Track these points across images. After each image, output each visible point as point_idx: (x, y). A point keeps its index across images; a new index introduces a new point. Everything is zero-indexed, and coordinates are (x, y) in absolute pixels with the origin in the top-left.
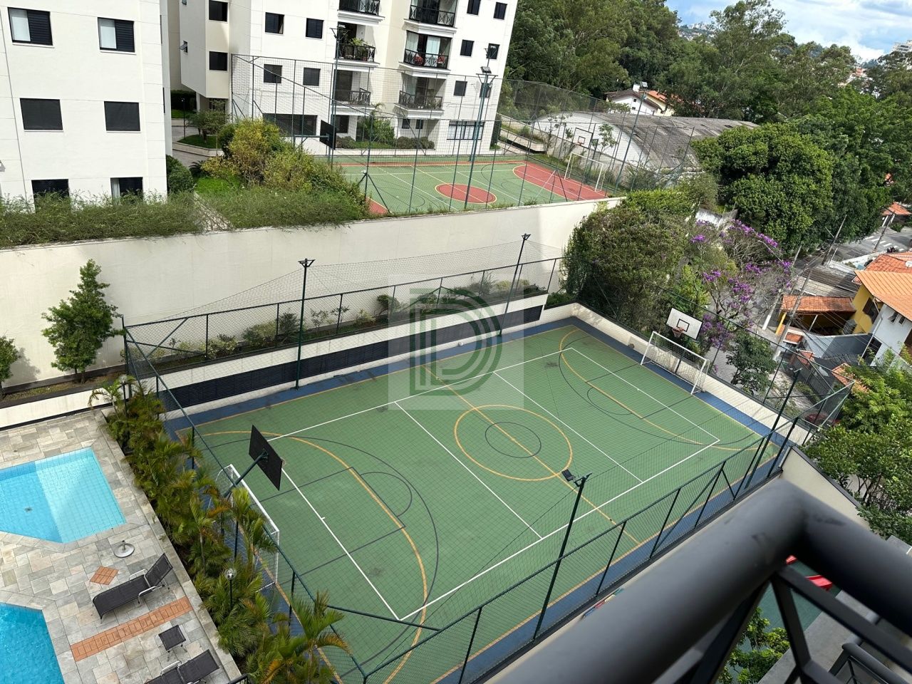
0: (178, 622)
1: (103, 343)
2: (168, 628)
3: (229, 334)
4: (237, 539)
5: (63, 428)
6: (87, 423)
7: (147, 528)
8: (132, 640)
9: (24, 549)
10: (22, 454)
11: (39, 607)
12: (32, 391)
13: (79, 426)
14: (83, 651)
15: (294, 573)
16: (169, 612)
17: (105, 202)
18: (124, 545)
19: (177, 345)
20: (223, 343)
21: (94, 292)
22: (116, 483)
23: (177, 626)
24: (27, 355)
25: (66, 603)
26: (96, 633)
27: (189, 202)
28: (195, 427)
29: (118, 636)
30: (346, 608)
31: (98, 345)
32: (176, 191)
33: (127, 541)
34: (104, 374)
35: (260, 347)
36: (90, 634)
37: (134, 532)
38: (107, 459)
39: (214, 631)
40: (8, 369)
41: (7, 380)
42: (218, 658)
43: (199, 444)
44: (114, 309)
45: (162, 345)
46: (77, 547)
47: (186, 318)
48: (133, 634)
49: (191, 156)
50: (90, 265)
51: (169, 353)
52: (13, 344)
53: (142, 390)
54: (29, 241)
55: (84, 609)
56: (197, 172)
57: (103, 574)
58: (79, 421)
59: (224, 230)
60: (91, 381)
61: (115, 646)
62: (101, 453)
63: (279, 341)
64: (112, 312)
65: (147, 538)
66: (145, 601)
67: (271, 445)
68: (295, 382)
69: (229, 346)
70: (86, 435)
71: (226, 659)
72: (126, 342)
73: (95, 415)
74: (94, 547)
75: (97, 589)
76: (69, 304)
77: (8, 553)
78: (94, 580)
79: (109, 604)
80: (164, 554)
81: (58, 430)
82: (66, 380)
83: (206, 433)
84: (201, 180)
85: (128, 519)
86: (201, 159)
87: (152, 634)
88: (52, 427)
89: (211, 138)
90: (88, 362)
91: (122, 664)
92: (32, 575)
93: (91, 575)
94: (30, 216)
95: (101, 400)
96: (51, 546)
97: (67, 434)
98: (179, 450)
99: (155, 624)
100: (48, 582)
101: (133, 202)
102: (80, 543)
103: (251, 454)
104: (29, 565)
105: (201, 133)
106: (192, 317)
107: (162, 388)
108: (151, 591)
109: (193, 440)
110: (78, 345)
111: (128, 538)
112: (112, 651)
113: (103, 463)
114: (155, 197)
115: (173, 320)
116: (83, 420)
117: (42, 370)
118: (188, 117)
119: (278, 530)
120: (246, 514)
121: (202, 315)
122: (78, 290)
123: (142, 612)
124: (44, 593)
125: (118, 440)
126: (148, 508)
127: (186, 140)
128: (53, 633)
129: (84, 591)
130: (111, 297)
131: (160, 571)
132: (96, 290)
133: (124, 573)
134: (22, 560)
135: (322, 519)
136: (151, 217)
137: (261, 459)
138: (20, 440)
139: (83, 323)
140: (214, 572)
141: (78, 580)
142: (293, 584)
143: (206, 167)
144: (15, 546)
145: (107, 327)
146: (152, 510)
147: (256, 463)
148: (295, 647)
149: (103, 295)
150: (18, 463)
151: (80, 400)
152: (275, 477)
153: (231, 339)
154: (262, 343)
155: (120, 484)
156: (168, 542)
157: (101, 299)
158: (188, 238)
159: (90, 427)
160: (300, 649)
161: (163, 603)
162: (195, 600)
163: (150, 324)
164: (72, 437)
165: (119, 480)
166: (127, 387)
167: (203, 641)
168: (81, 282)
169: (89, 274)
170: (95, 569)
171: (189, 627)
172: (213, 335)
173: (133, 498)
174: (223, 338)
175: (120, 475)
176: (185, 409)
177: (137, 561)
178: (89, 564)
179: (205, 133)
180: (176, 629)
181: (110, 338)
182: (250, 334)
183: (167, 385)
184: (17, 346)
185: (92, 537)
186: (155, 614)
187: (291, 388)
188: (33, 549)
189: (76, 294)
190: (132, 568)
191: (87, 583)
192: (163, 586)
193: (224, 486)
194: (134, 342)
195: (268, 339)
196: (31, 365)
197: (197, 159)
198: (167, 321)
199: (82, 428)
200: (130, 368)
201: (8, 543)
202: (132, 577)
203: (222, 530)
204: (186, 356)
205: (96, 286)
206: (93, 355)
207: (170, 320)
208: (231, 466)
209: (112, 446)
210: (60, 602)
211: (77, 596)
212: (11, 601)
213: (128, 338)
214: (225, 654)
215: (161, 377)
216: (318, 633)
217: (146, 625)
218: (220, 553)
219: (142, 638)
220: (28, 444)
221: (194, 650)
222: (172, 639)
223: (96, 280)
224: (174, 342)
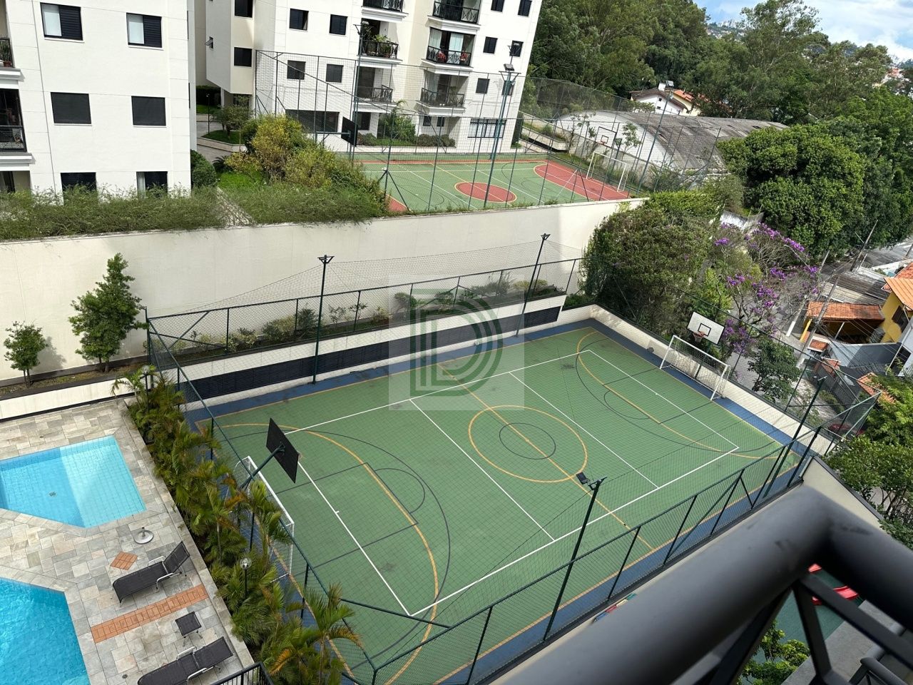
0: (194, 608)
1: (127, 334)
2: (185, 614)
3: (250, 329)
4: (252, 530)
5: (88, 415)
6: (110, 412)
7: (166, 516)
8: (150, 624)
9: (48, 532)
10: (48, 440)
11: (61, 589)
12: (58, 379)
13: (103, 414)
14: (102, 633)
15: (308, 565)
16: (186, 599)
17: (131, 195)
18: (144, 532)
19: (198, 338)
20: (243, 336)
21: (119, 284)
22: (137, 471)
23: (193, 613)
24: (54, 343)
25: (88, 586)
26: (115, 616)
27: (212, 197)
28: (215, 418)
29: (136, 620)
30: (358, 602)
31: (123, 336)
32: (199, 185)
33: (146, 528)
34: (127, 364)
35: (279, 341)
36: (110, 617)
37: (154, 519)
38: (128, 447)
39: (228, 618)
40: (35, 357)
41: (34, 368)
42: (232, 645)
43: (218, 436)
44: (138, 300)
45: (184, 337)
46: (99, 532)
47: (208, 312)
48: (150, 619)
49: (214, 151)
50: (117, 258)
51: (190, 345)
52: (40, 333)
53: (163, 380)
54: (56, 232)
55: (104, 592)
56: (221, 167)
57: (122, 559)
58: (102, 409)
59: (246, 225)
60: (114, 370)
61: (134, 630)
62: (123, 441)
63: (298, 336)
64: (137, 304)
65: (165, 526)
66: (162, 586)
67: (288, 438)
68: (312, 377)
69: (249, 339)
70: (109, 424)
71: (240, 647)
72: (149, 333)
73: (117, 404)
74: (115, 533)
75: (117, 574)
76: (95, 294)
77: (32, 536)
78: (114, 565)
79: (128, 589)
80: (182, 542)
81: (82, 418)
82: (90, 370)
83: (226, 425)
84: (224, 175)
85: (147, 506)
86: (224, 154)
87: (169, 619)
88: (77, 415)
89: (234, 134)
90: (112, 352)
91: (140, 648)
92: (56, 558)
93: (111, 560)
94: (58, 208)
95: (124, 389)
96: (73, 530)
97: (91, 422)
98: (198, 442)
99: (172, 610)
100: (70, 566)
101: (158, 195)
102: (102, 528)
103: (268, 446)
104: (52, 548)
105: (225, 128)
106: (214, 310)
107: (183, 380)
108: (168, 577)
109: (212, 431)
110: (102, 335)
111: (147, 525)
112: (130, 634)
113: (125, 451)
114: (179, 192)
115: (195, 313)
116: (107, 408)
117: (67, 359)
118: (212, 113)
119: (293, 522)
120: (262, 506)
121: (223, 309)
122: (104, 282)
123: (159, 598)
124: (66, 575)
125: (139, 429)
126: (167, 497)
127: (210, 136)
128: (75, 614)
129: (104, 576)
130: (134, 289)
131: (177, 558)
132: (121, 282)
133: (144, 559)
134: (46, 543)
135: (336, 513)
136: (175, 210)
137: (278, 452)
138: (46, 426)
139: (108, 314)
140: (230, 561)
141: (100, 564)
142: (307, 576)
143: (229, 162)
144: (39, 529)
145: (132, 319)
146: (171, 499)
147: (273, 455)
148: (307, 639)
149: (128, 288)
150: (44, 448)
151: (102, 389)
152: (291, 470)
153: (251, 333)
154: (280, 338)
155: (141, 472)
156: (186, 530)
157: (126, 291)
158: (211, 233)
159: (113, 415)
160: (311, 640)
161: (180, 590)
162: (211, 588)
163: (173, 316)
164: (95, 425)
165: (140, 469)
166: (149, 377)
167: (218, 628)
168: (107, 275)
169: (116, 266)
170: (116, 554)
171: (205, 614)
172: (234, 329)
173: (153, 486)
174: (244, 332)
175: (141, 464)
176: (205, 401)
177: (155, 547)
178: (110, 548)
179: (229, 128)
180: (192, 615)
181: (133, 330)
182: (269, 329)
183: (187, 376)
184: (45, 335)
185: (113, 524)
186: (172, 600)
187: (308, 383)
188: (57, 532)
189: (101, 285)
190: (151, 555)
191: (107, 568)
192: (181, 573)
193: (242, 478)
194: (156, 333)
195: (287, 333)
196: (57, 354)
197: (221, 155)
198: (188, 314)
199: (105, 416)
200: (153, 360)
201: (33, 526)
202: (151, 563)
203: (239, 520)
204: (207, 348)
205: (121, 278)
206: (117, 346)
207: (192, 313)
208: (249, 457)
209: (134, 435)
210: (81, 585)
211: (97, 579)
212: (35, 582)
213: (151, 330)
214: (238, 642)
215: (183, 368)
216: (331, 625)
217: (163, 610)
218: (237, 543)
219: (160, 623)
220: (53, 430)
221: (209, 637)
222: (188, 625)
223: (122, 272)
224: (195, 334)
